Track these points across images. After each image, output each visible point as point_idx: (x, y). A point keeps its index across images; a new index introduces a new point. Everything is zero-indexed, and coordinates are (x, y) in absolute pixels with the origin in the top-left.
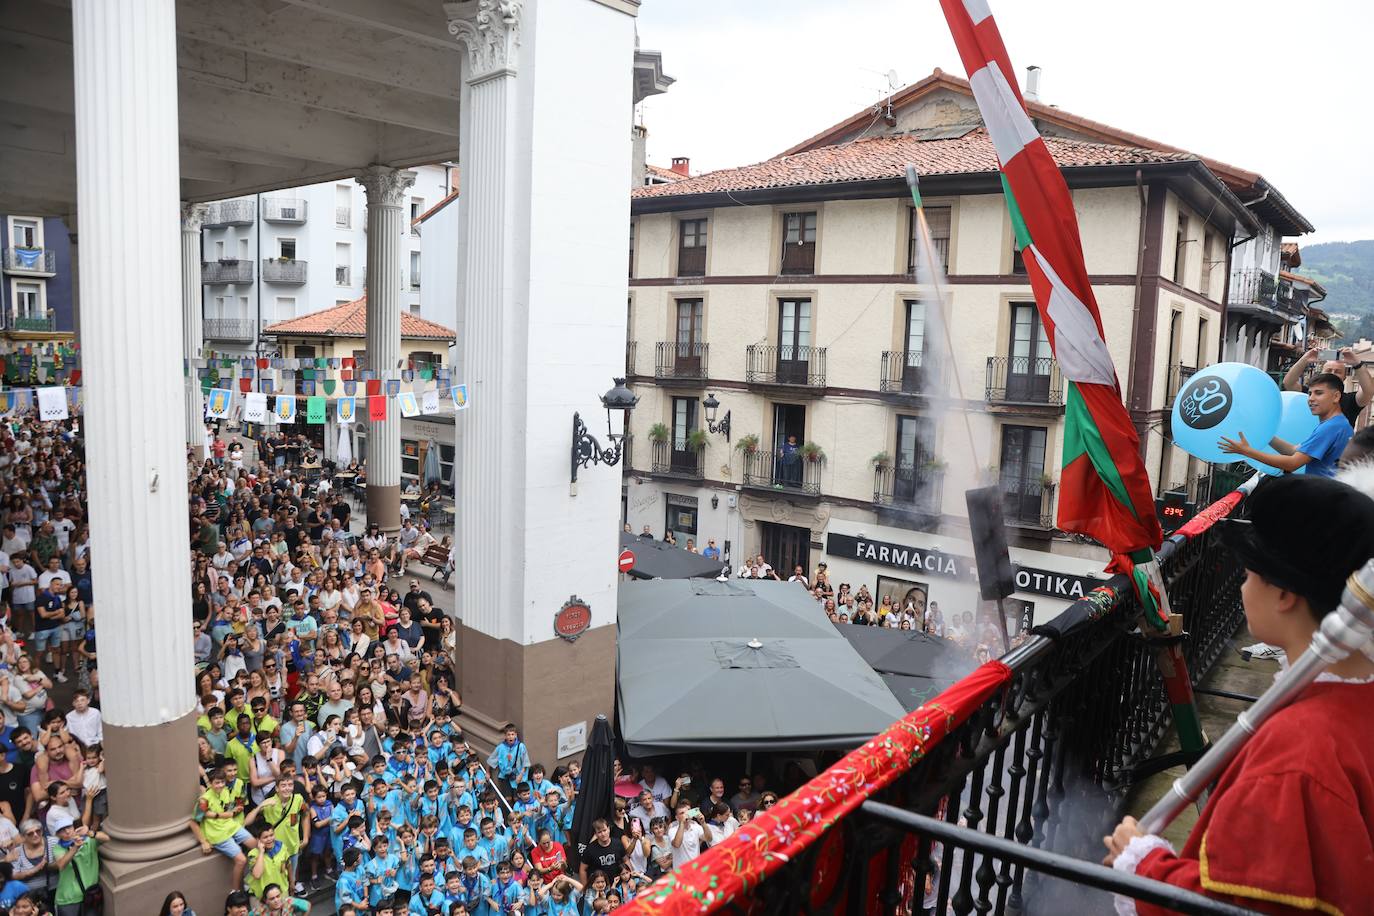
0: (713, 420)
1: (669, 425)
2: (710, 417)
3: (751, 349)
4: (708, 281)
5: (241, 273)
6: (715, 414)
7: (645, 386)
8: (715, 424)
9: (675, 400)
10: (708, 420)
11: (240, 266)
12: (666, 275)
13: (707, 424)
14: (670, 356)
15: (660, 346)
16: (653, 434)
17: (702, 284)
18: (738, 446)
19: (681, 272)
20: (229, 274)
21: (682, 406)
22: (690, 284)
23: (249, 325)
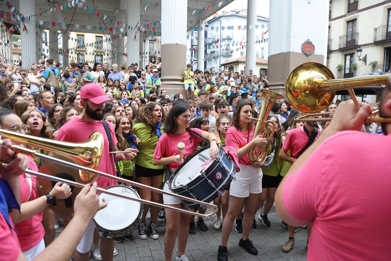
0: (360, 56)
1: (343, 64)
2: (359, 55)
3: (376, 30)
4: (358, 11)
5: (216, 54)
6: (361, 54)
7: (335, 53)
8: (361, 58)
9: (346, 56)
10: (358, 56)
11: (215, 52)
12: (343, 14)
13: (357, 58)
14: (344, 41)
15: (340, 38)
16: (337, 67)
17: (356, 13)
18: (370, 64)
19: (349, 12)
20: (213, 55)
21: (348, 57)
22: (352, 14)
23: (217, 68)
